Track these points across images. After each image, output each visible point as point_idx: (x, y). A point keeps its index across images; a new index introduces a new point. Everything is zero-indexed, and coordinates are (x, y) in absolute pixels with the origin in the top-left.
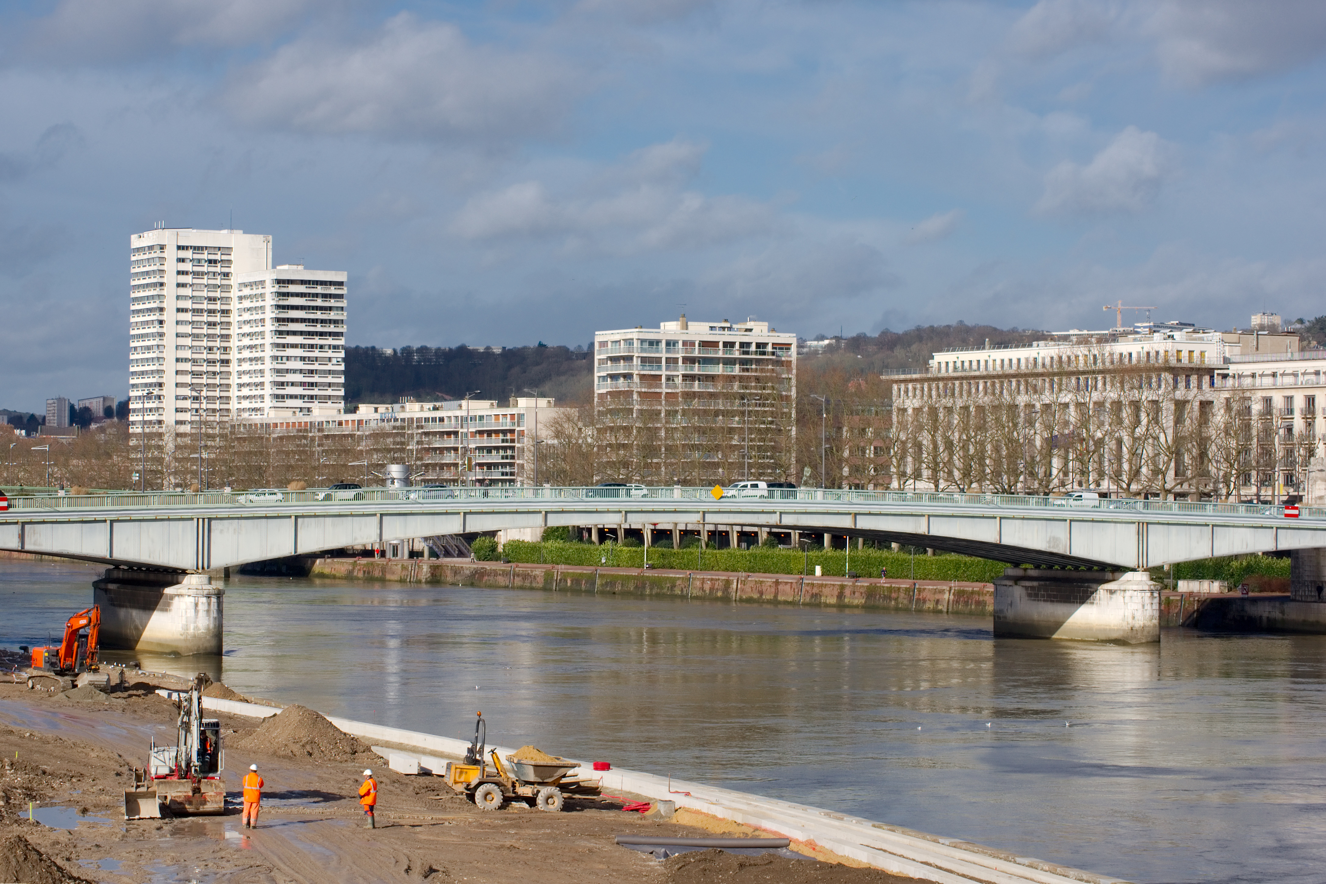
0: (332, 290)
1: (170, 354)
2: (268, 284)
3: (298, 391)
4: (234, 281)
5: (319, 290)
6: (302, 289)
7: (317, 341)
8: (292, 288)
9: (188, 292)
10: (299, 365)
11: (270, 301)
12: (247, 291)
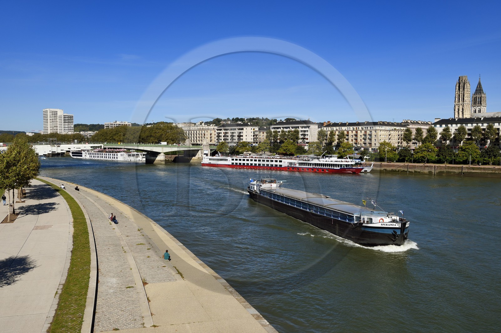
0: (72, 117)
1: (49, 125)
2: (63, 116)
3: (67, 130)
4: (58, 116)
5: (70, 117)
6: (67, 117)
7: (70, 124)
8: (66, 117)
9: (51, 117)
10: (67, 127)
11: (63, 118)
12: (60, 117)
